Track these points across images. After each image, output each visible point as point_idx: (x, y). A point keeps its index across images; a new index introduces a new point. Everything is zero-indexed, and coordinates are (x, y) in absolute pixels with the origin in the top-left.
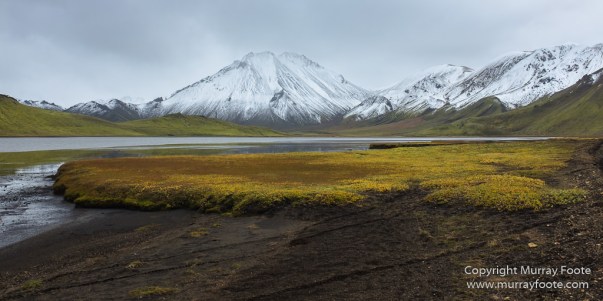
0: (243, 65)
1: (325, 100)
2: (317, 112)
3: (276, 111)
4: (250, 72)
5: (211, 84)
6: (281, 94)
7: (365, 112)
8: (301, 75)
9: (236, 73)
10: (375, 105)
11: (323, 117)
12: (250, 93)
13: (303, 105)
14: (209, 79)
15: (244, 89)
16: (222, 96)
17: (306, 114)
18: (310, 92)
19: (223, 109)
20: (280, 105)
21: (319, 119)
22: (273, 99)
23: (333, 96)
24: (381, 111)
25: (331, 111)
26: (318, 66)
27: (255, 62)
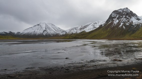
0: (39, 25)
1: (54, 32)
2: (52, 34)
3: (43, 34)
4: (40, 26)
5: (32, 28)
6: (45, 30)
7: (61, 34)
8: (50, 27)
9: (37, 27)
10: (64, 33)
11: (53, 35)
12: (39, 30)
13: (49, 33)
14: (31, 27)
15: (38, 30)
16: (33, 31)
17: (50, 34)
18: (52, 30)
19: (33, 33)
20: (45, 32)
21: (52, 35)
22: (43, 31)
23: (57, 31)
24: (64, 34)
25: (55, 34)
26: (54, 25)
27: (41, 24)
